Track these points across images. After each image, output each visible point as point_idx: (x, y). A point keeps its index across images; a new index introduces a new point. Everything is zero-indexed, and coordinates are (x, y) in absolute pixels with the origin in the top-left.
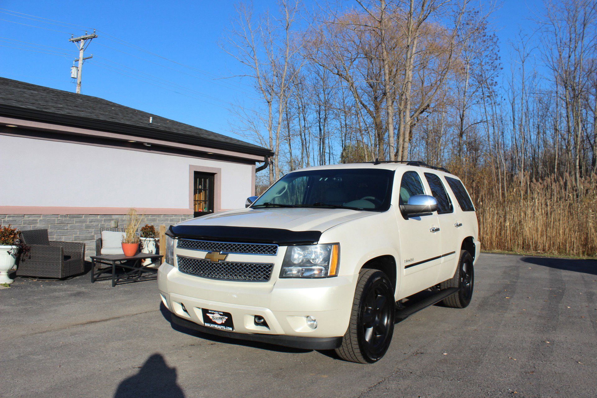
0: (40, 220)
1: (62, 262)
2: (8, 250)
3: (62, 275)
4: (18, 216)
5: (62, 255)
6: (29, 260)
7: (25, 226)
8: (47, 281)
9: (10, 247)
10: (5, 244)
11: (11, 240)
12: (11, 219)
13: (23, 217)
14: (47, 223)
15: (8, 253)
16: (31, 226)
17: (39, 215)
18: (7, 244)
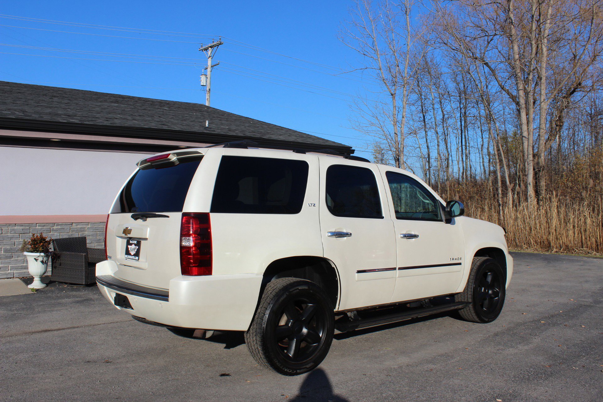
0: (88, 228)
1: (86, 268)
2: (35, 257)
3: (85, 282)
4: (66, 224)
5: (85, 262)
6: (60, 267)
7: (73, 234)
8: (75, 287)
9: (38, 254)
10: (36, 252)
11: (41, 248)
12: (59, 227)
13: (71, 226)
14: (95, 231)
15: (35, 260)
16: (80, 233)
17: (88, 223)
18: (37, 252)
